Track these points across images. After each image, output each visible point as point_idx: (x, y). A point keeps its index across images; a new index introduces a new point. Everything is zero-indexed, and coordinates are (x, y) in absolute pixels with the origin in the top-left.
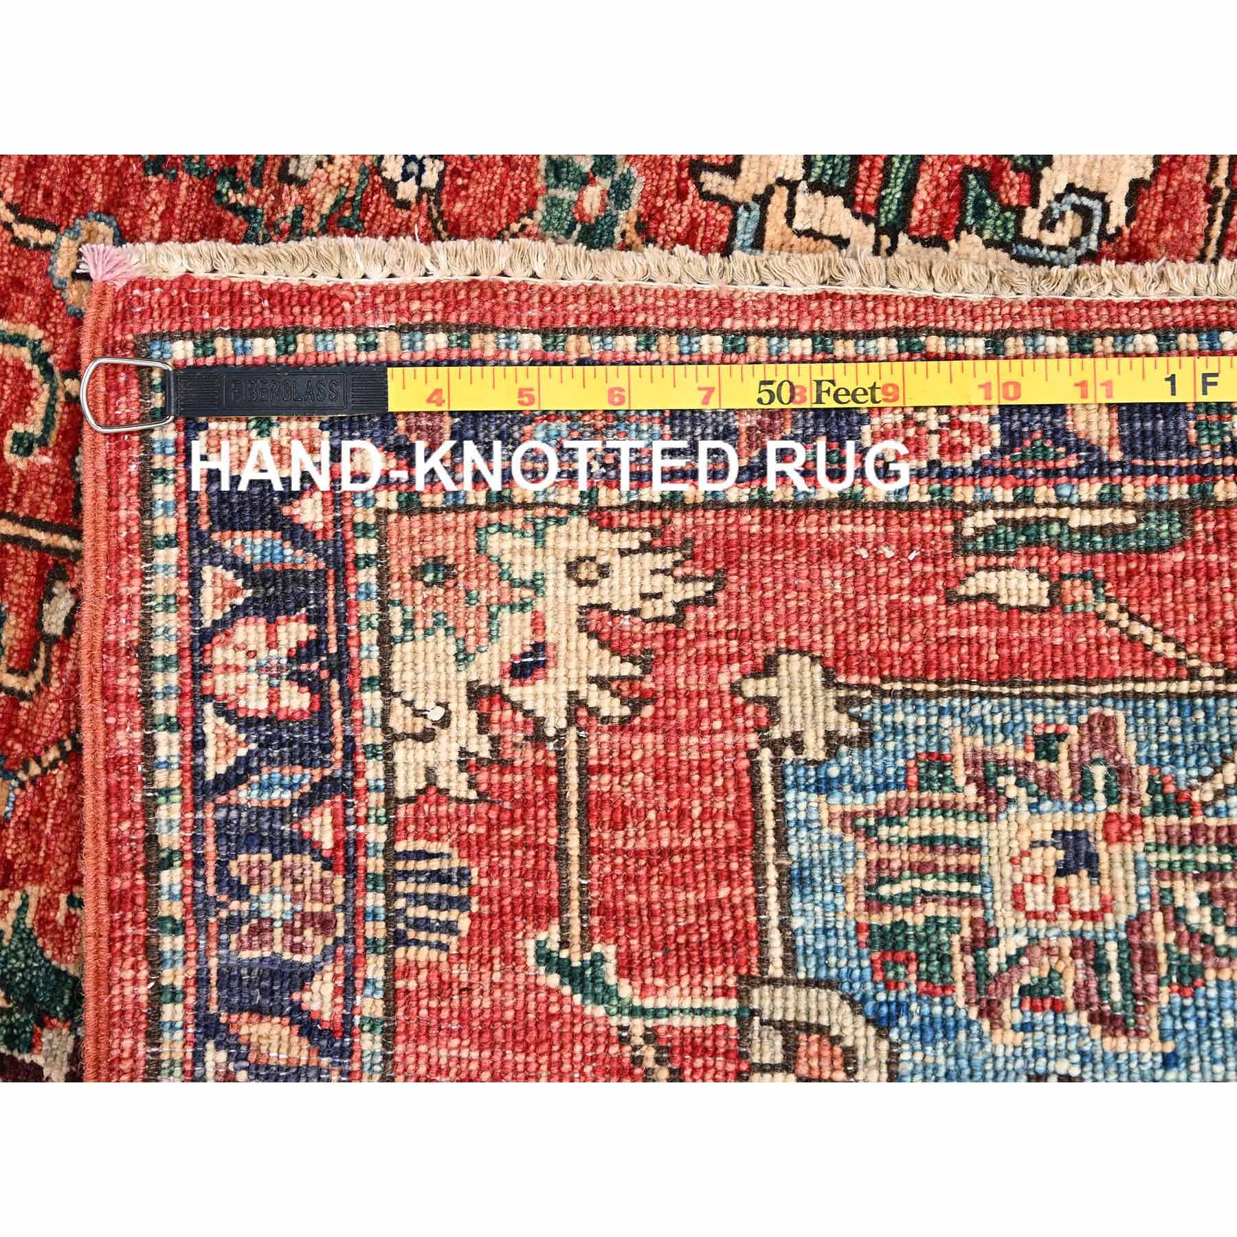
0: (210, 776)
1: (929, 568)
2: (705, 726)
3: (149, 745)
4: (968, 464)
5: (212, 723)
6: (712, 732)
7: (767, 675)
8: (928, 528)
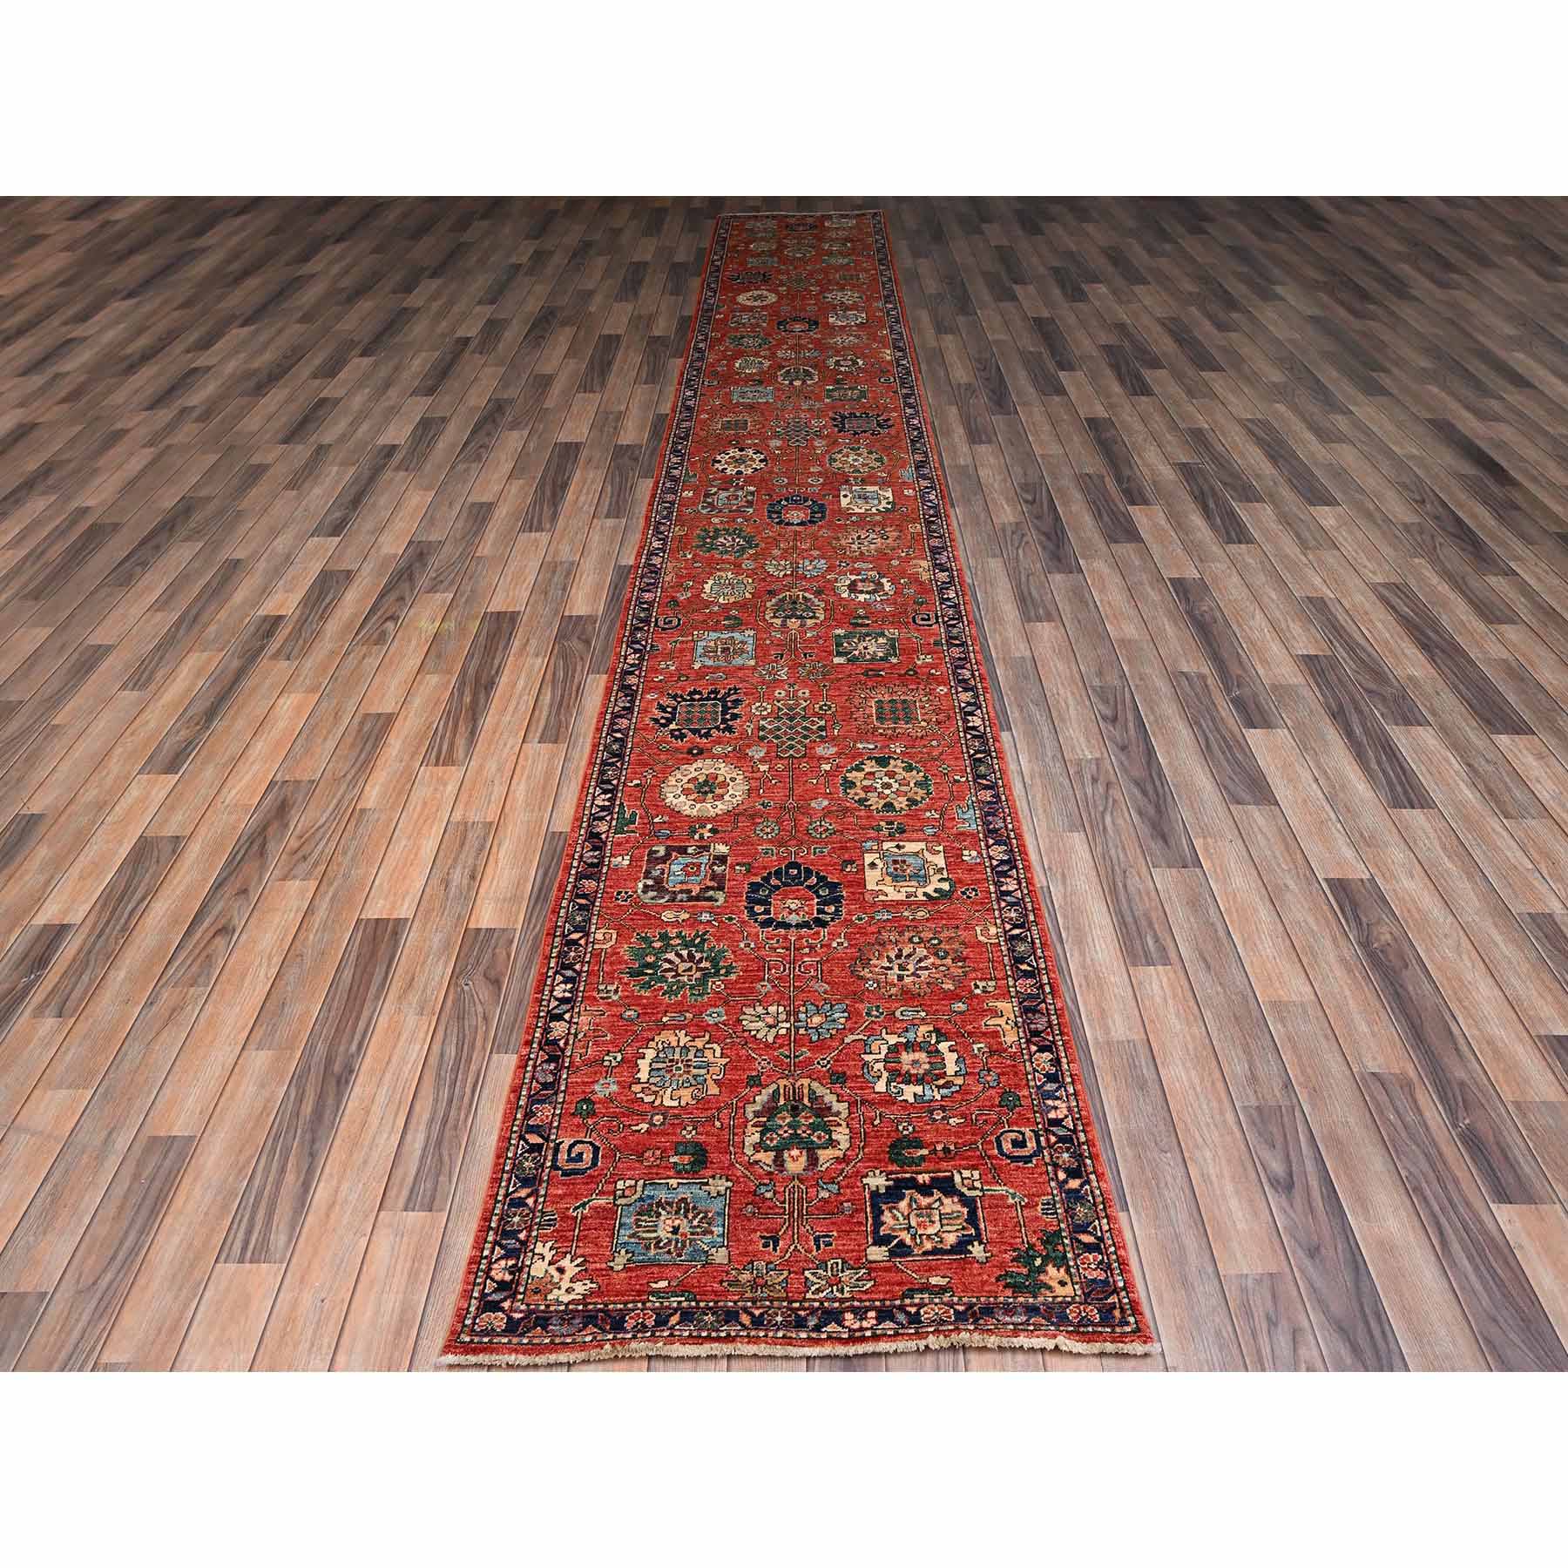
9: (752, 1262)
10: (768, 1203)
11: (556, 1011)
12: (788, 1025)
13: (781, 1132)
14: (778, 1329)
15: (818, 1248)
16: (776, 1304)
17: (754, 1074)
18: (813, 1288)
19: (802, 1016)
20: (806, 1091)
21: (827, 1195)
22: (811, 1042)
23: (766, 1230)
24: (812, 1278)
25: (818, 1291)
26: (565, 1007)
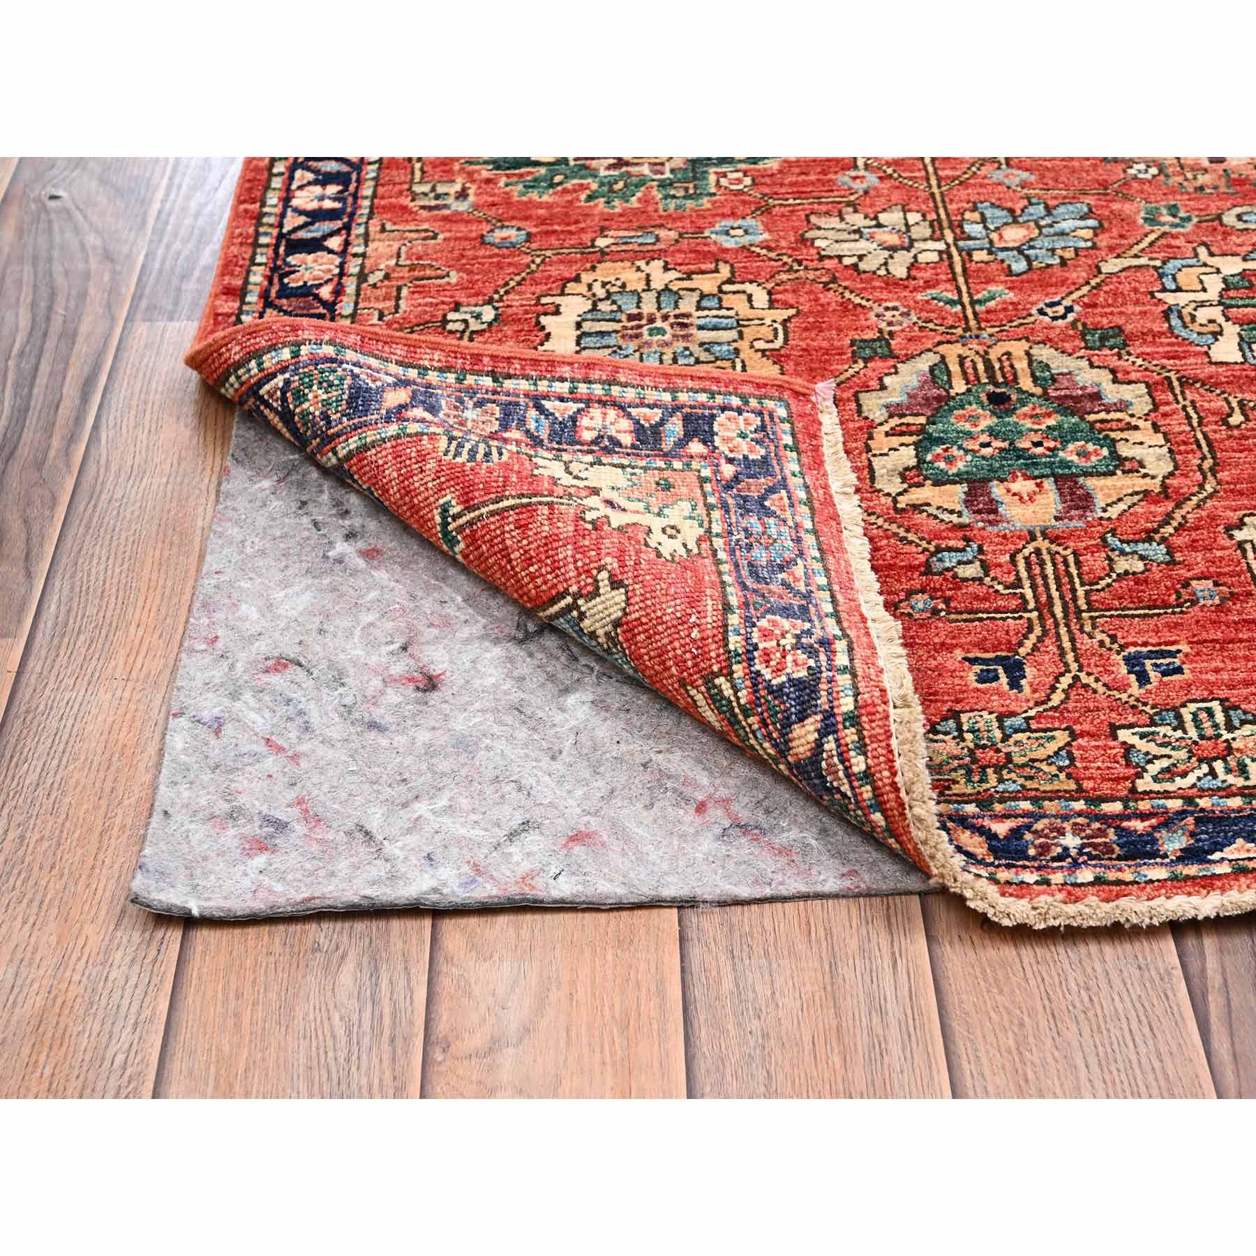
0: (543, 402)
1: (690, 663)
2: (578, 556)
3: (562, 380)
4: (757, 667)
5: (573, 407)
6: (575, 562)
7: (612, 584)
8: (713, 654)
9: (955, 715)
10: (973, 588)
11: (302, 234)
12: (941, 246)
13: (971, 445)
14: (1076, 864)
15: (1143, 678)
16: (1050, 807)
17: (869, 335)
18: (1153, 769)
19: (974, 229)
20: (1021, 365)
21: (1139, 566)
22: (1009, 272)
23: (980, 645)
24: (1142, 745)
25: (1169, 773)
26: (327, 226)
